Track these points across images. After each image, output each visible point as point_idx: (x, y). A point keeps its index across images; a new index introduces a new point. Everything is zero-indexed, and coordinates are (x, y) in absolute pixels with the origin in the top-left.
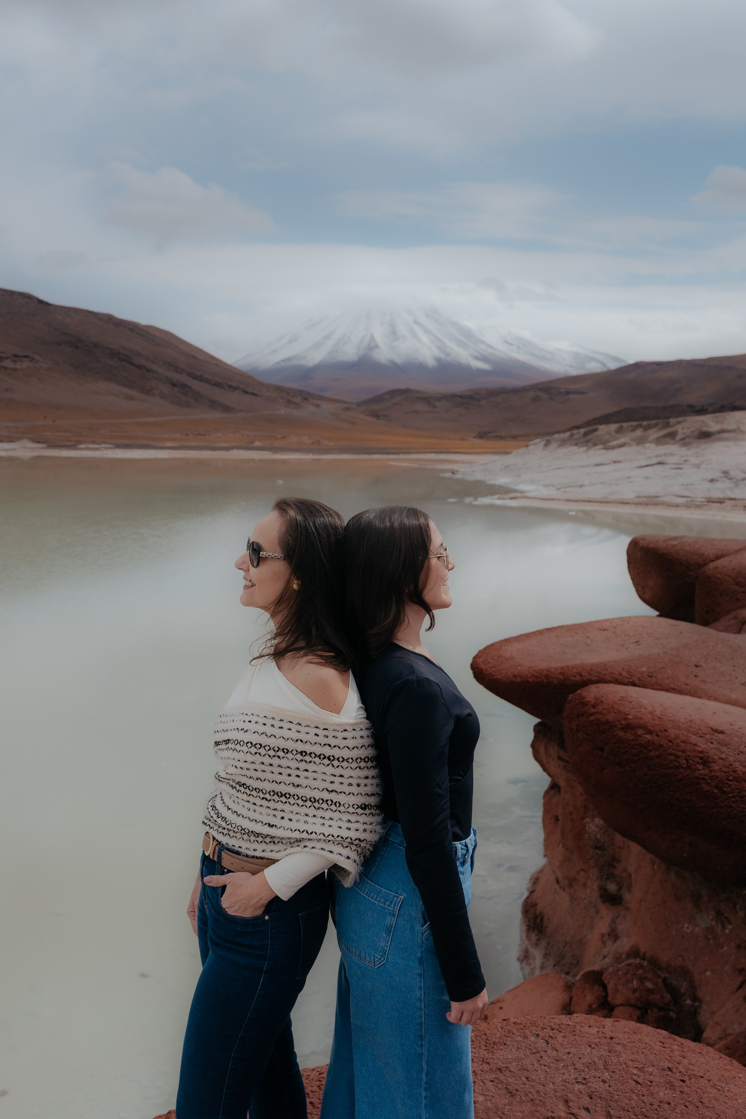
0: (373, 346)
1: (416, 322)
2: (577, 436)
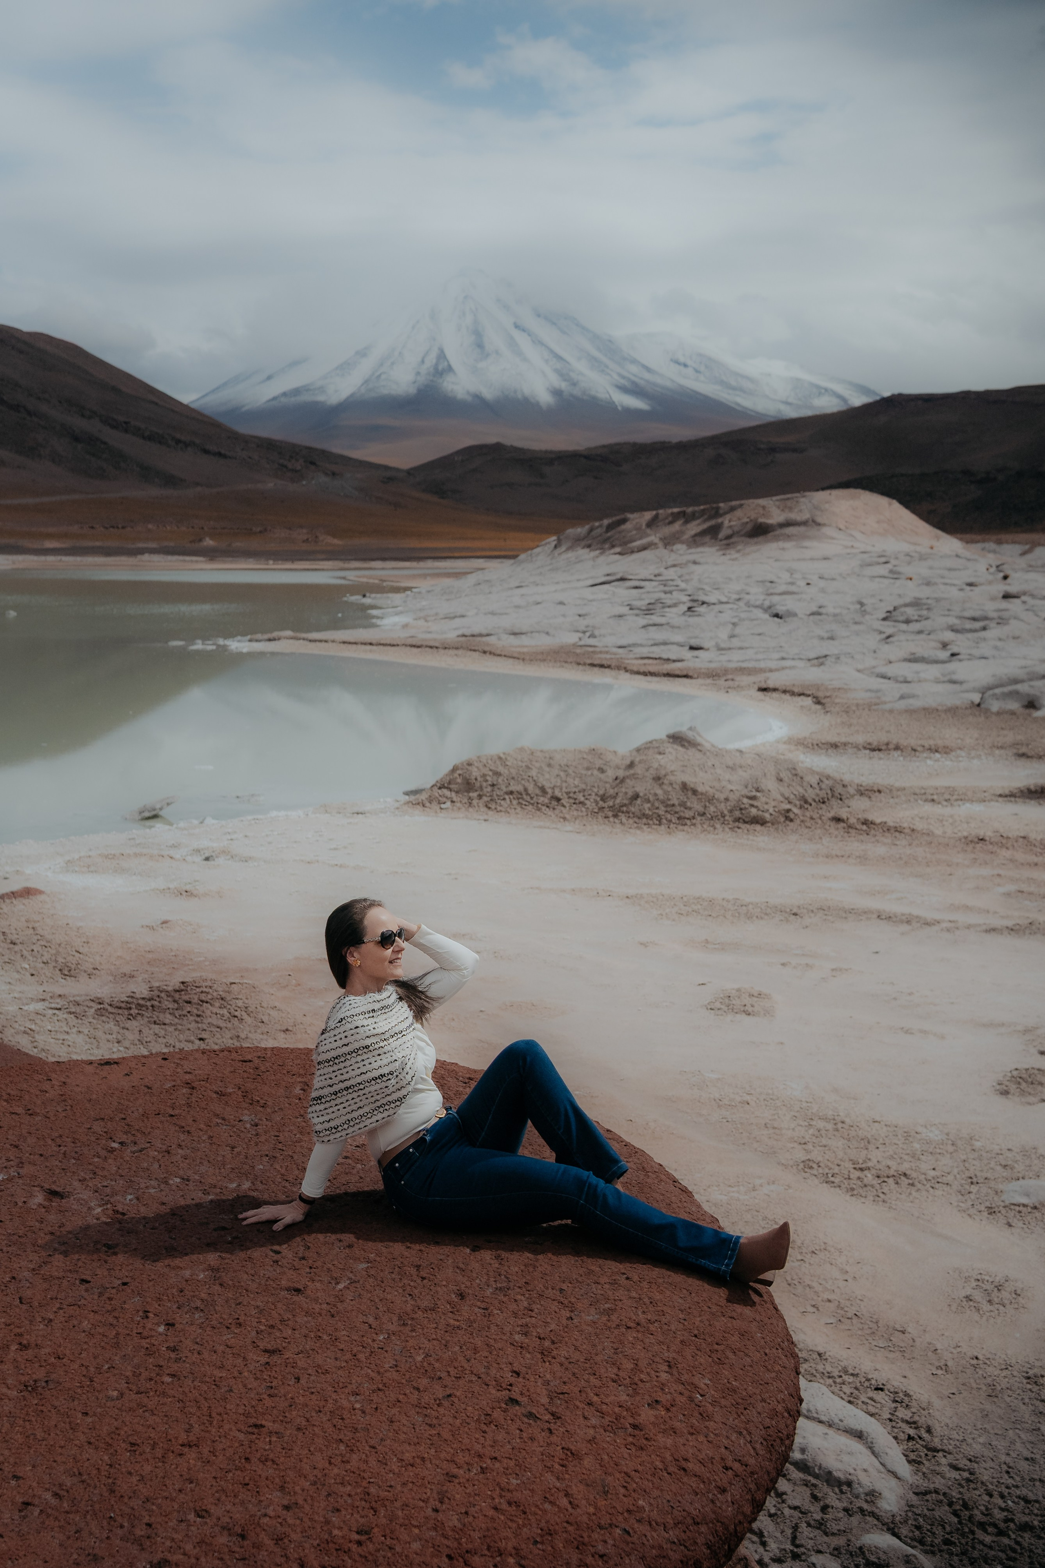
1: (519, 326)
2: (599, 531)
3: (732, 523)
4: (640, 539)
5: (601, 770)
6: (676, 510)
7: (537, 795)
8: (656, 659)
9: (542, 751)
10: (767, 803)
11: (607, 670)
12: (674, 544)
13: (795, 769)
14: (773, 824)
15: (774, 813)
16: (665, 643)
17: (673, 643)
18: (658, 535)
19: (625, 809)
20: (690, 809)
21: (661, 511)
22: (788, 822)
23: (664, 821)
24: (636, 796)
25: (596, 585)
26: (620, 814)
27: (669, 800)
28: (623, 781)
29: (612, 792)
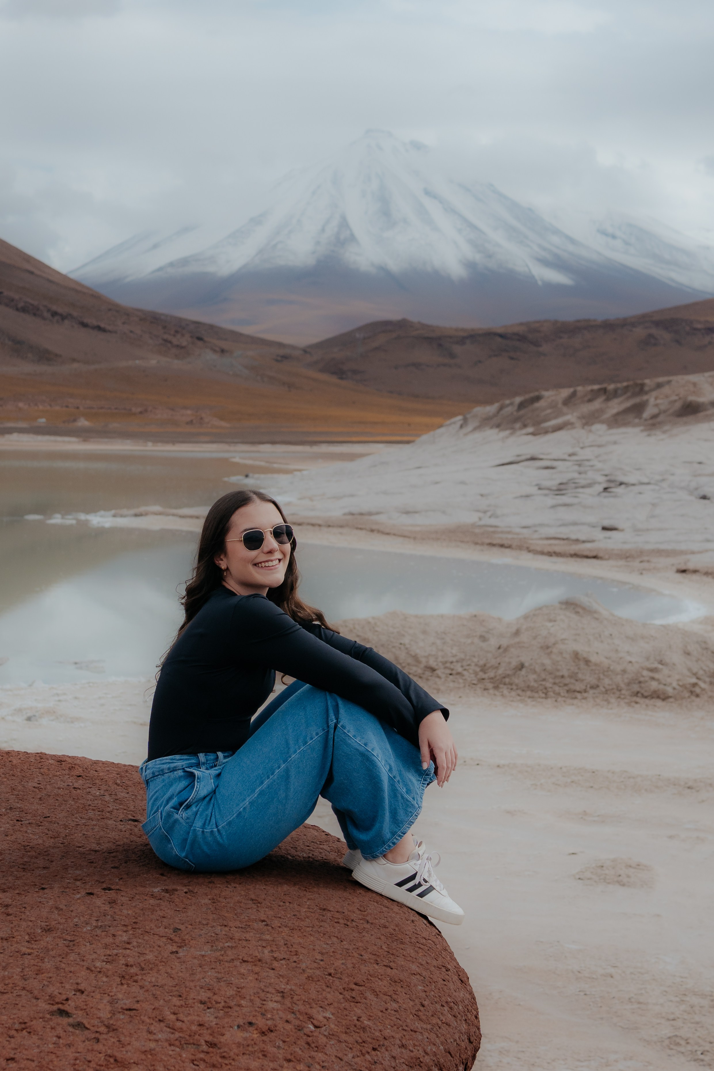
0: (344, 239)
1: (428, 193)
2: (509, 410)
3: (659, 401)
4: (556, 418)
5: (483, 638)
6: (596, 387)
7: (409, 664)
8: (563, 539)
9: (416, 616)
10: (669, 676)
11: (507, 551)
12: (592, 424)
13: (705, 642)
14: (676, 699)
15: (677, 687)
16: (575, 524)
17: (583, 524)
18: (575, 414)
19: (507, 680)
20: (582, 681)
21: (579, 388)
22: (693, 698)
23: (551, 694)
24: (522, 666)
25: (503, 465)
26: (501, 686)
27: (558, 670)
28: (506, 650)
29: (493, 662)
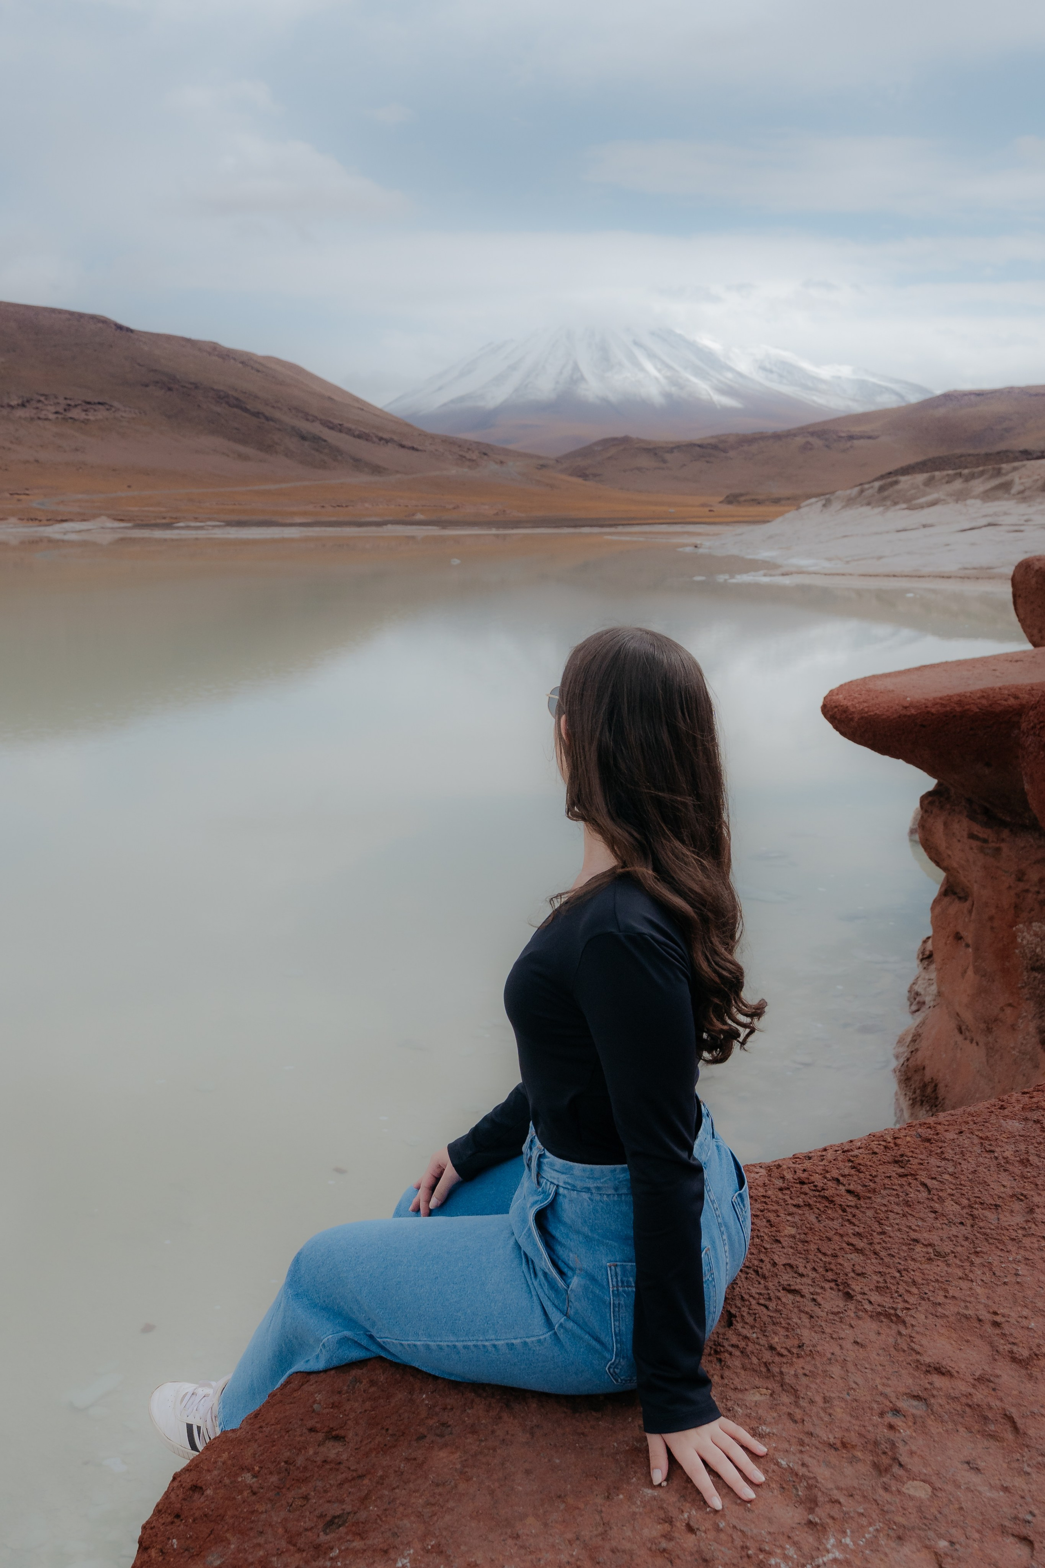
0: (576, 378)
1: (636, 343)
2: (869, 493)
3: (1023, 480)
4: (922, 496)
6: (949, 472)
12: (964, 500)
18: (940, 493)
